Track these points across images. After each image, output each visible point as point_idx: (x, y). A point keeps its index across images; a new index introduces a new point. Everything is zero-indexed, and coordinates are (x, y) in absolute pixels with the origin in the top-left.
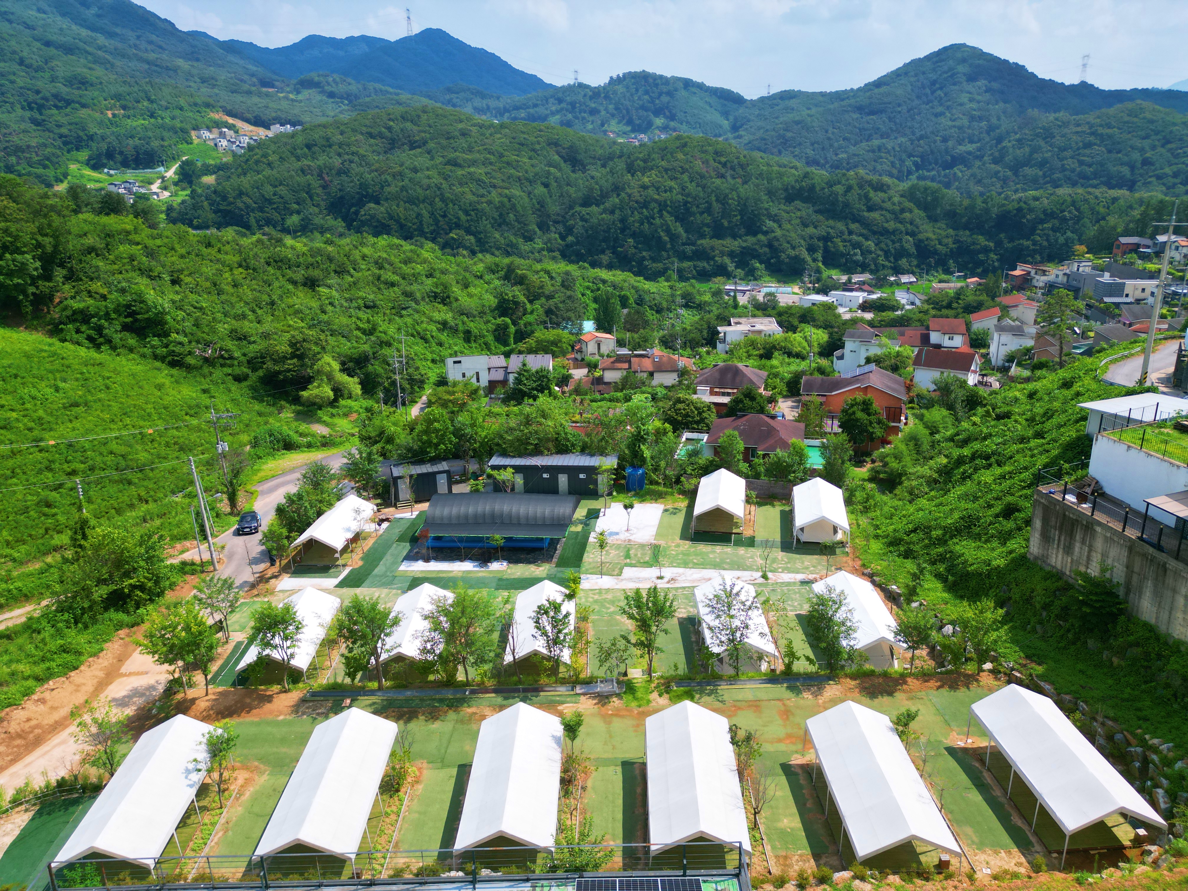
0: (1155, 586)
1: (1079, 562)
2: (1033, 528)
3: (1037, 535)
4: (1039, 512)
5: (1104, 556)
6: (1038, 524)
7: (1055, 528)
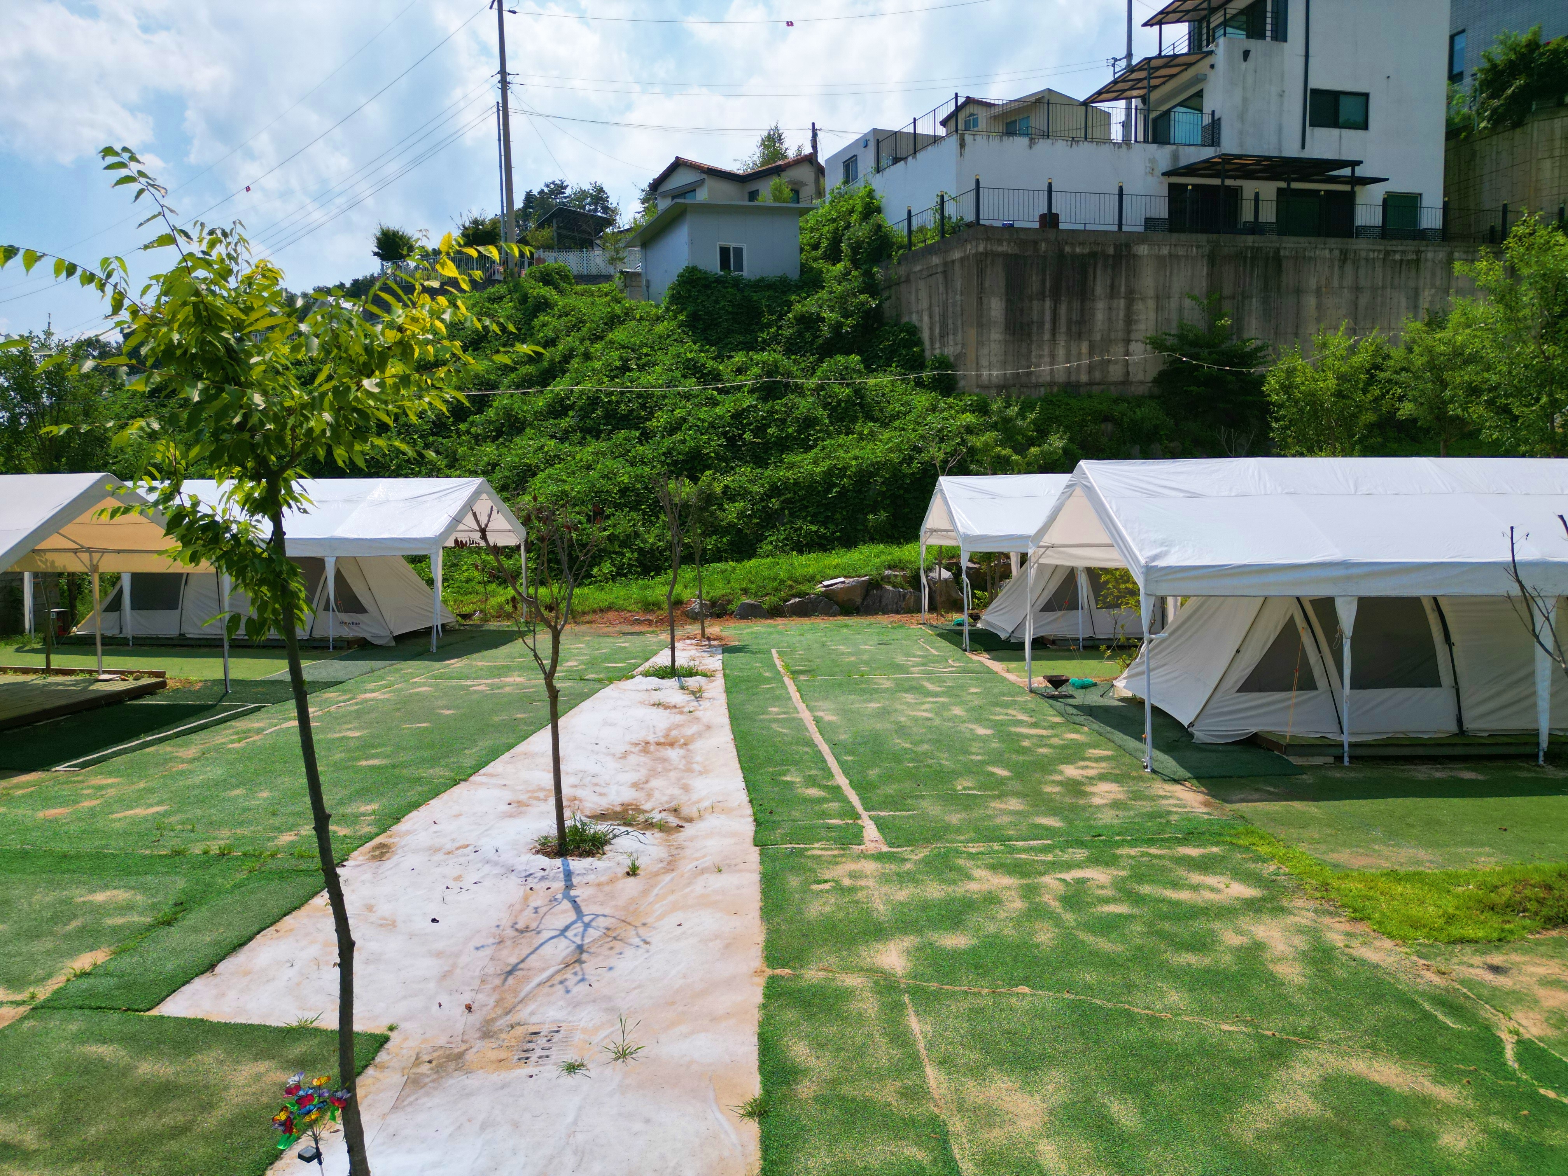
0: (1265, 302)
1: (1107, 342)
2: (980, 325)
3: (996, 335)
4: (996, 278)
5: (1161, 298)
6: (996, 307)
7: (1042, 296)
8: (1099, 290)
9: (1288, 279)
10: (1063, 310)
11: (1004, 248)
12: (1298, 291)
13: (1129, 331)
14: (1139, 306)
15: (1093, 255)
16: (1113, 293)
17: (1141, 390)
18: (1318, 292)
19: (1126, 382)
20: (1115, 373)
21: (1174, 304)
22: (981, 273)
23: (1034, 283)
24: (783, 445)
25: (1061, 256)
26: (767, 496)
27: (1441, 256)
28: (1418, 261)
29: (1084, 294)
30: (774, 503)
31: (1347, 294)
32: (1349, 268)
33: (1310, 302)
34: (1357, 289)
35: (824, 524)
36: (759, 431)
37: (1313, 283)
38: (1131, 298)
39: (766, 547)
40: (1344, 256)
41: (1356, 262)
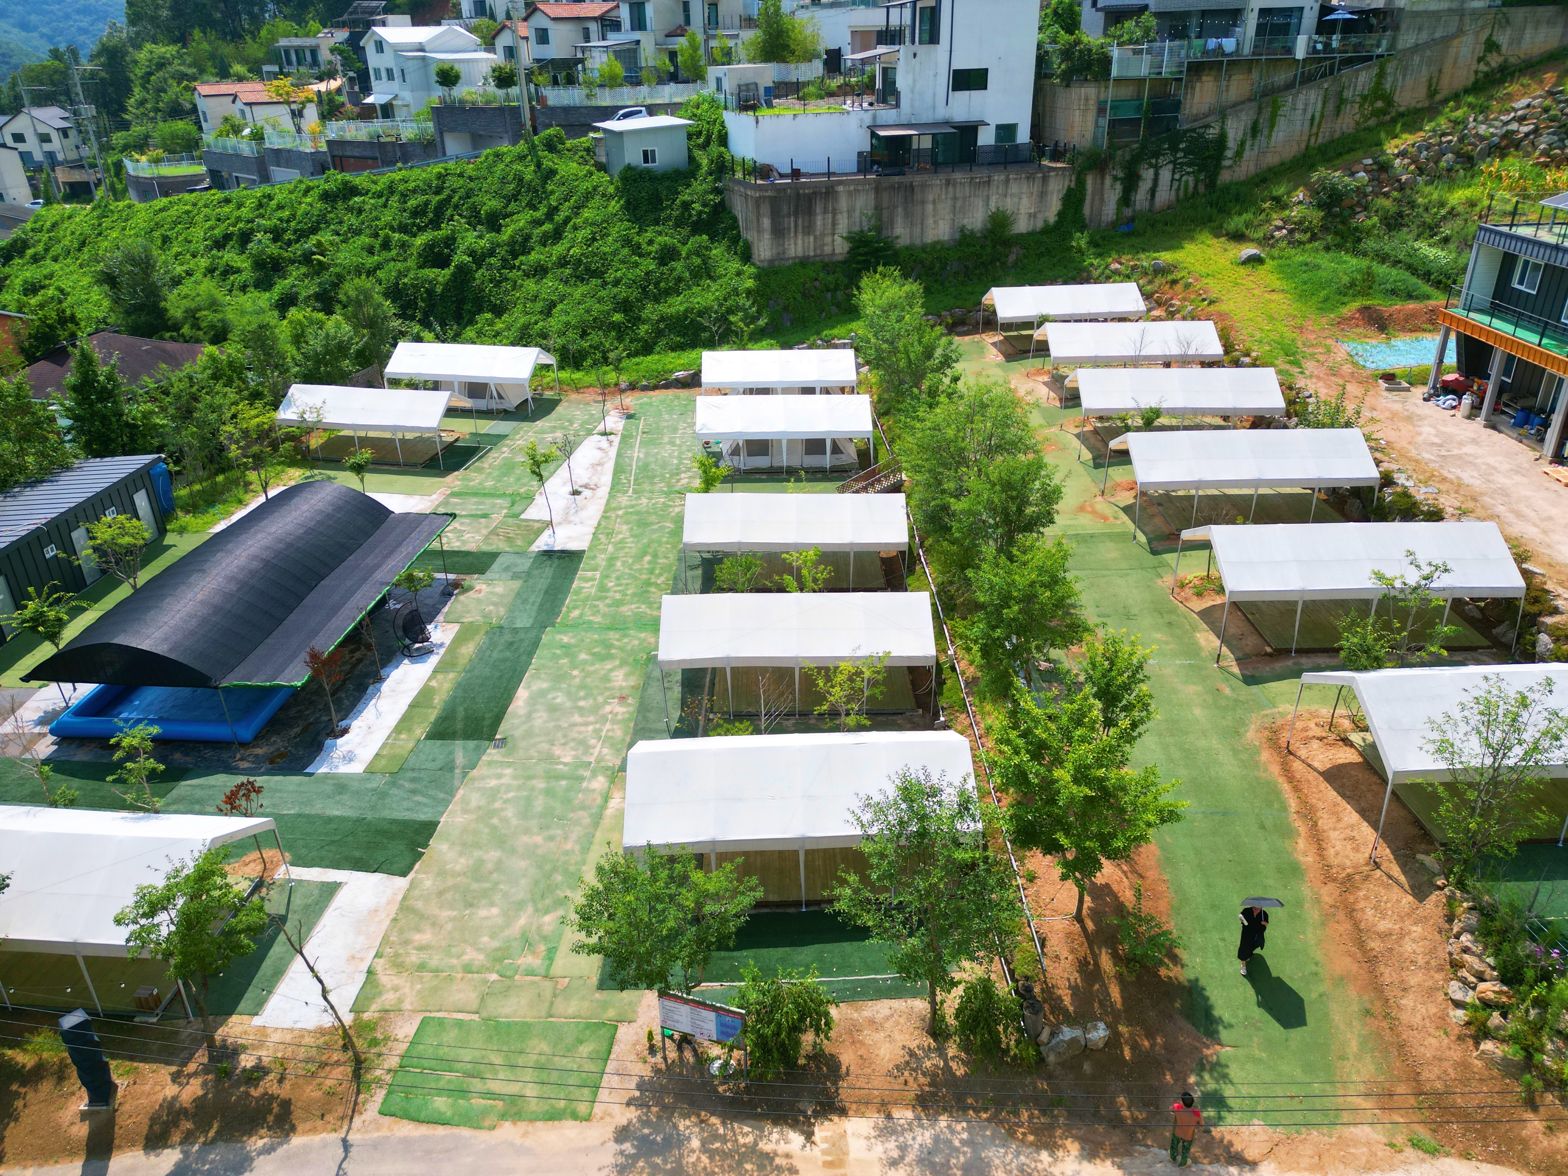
0: (905, 209)
1: (823, 235)
2: (759, 232)
3: (767, 236)
4: (766, 209)
5: (850, 212)
6: (766, 222)
7: (789, 215)
8: (818, 210)
9: (918, 196)
10: (800, 222)
11: (769, 193)
12: (923, 202)
13: (834, 229)
14: (839, 216)
15: (815, 193)
16: (825, 211)
17: (840, 258)
18: (934, 202)
19: (833, 254)
20: (828, 249)
21: (857, 213)
22: (758, 207)
23: (785, 209)
24: (668, 292)
25: (798, 195)
26: (659, 321)
27: (1003, 177)
28: (989, 182)
29: (810, 212)
30: (662, 326)
31: (950, 202)
32: (951, 189)
33: (930, 207)
34: (955, 198)
35: (683, 336)
36: (657, 285)
37: (931, 198)
38: (834, 213)
39: (658, 349)
40: (948, 183)
41: (954, 185)
